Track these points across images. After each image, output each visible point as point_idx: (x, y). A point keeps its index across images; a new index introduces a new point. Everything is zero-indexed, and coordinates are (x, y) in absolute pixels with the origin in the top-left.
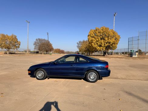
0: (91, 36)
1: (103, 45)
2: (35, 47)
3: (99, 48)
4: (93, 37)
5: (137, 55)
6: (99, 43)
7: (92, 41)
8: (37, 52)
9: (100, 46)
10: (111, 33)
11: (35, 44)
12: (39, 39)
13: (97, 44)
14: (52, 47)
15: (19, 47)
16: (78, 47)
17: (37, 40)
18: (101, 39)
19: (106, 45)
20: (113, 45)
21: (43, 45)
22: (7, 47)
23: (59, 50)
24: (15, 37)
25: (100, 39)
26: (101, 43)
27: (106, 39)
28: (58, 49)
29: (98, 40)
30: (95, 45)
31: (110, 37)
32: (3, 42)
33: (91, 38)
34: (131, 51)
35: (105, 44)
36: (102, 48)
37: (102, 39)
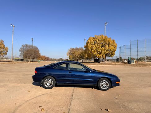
0: (90, 43)
1: (103, 52)
2: (20, 53)
3: (98, 55)
5: (135, 62)
8: (22, 60)
9: (100, 53)
10: (110, 41)
11: (21, 50)
15: (6, 54)
17: (22, 46)
19: (107, 52)
25: (100, 47)
26: (102, 51)
29: (98, 47)
31: (110, 45)
33: (91, 45)
34: (128, 58)
36: (102, 55)
37: (103, 46)
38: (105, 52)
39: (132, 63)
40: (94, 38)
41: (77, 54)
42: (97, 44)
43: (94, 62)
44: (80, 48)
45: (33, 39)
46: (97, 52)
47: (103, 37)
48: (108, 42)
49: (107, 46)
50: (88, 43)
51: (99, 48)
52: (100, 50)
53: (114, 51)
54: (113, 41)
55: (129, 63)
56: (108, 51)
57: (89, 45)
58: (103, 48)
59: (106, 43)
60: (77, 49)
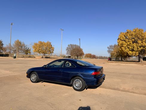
0: (120, 40)
1: (135, 49)
2: (67, 52)
3: (131, 52)
6: (130, 47)
7: (122, 44)
9: (133, 50)
11: (67, 49)
12: (71, 45)
13: (128, 48)
14: (82, 52)
15: (53, 52)
16: (109, 51)
17: (69, 45)
18: (133, 42)
19: (140, 49)
21: (74, 50)
22: (44, 52)
23: (91, 54)
24: (50, 43)
25: (131, 43)
26: (133, 47)
27: (140, 42)
28: (89, 54)
29: (129, 43)
30: (126, 49)
32: (40, 48)
35: (139, 47)
36: (134, 52)
38: (138, 49)
45: (80, 39)
46: (128, 49)
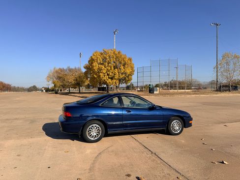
1: (117, 77)
4: (102, 64)
5: (158, 91)
6: (111, 74)
7: (100, 70)
9: (112, 79)
10: (126, 60)
13: (108, 75)
19: (121, 77)
20: (130, 76)
23: (2, 83)
25: (113, 68)
26: (114, 74)
30: (104, 76)
31: (126, 66)
34: (150, 85)
35: (120, 75)
36: (114, 81)
38: (119, 76)
39: (155, 92)
40: (102, 54)
41: (71, 79)
42: (107, 64)
43: (97, 91)
44: (75, 68)
46: (108, 77)
47: (116, 53)
48: (124, 60)
49: (122, 67)
50: (92, 61)
51: (111, 69)
52: (112, 73)
53: (131, 74)
54: (130, 59)
55: (151, 92)
56: (124, 75)
57: (94, 64)
58: (116, 69)
59: (120, 63)
60: (70, 70)
